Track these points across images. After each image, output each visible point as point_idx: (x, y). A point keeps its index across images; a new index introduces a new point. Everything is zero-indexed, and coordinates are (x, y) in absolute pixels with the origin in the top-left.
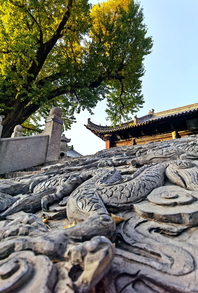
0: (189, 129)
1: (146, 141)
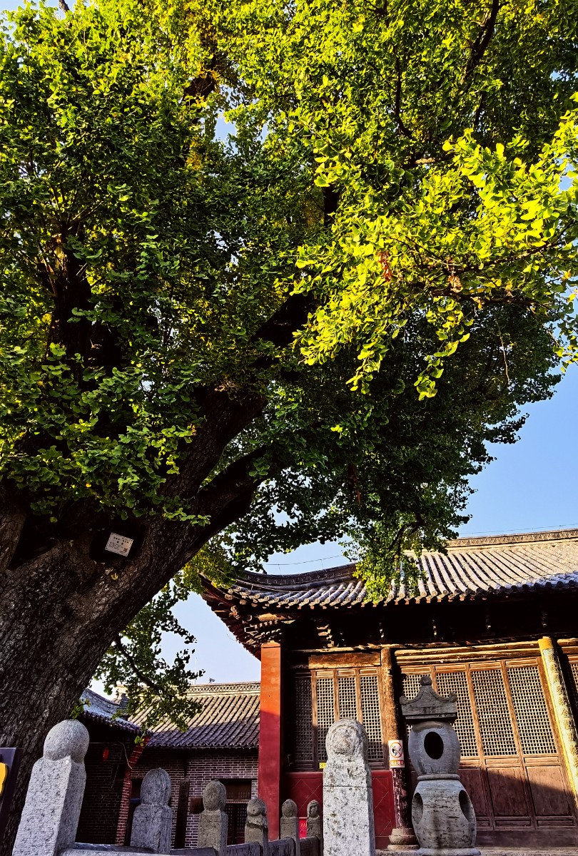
1: (441, 661)
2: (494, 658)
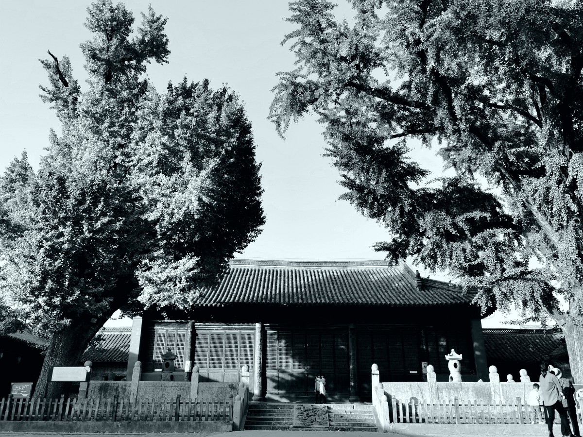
1: (214, 329)
2: (236, 329)
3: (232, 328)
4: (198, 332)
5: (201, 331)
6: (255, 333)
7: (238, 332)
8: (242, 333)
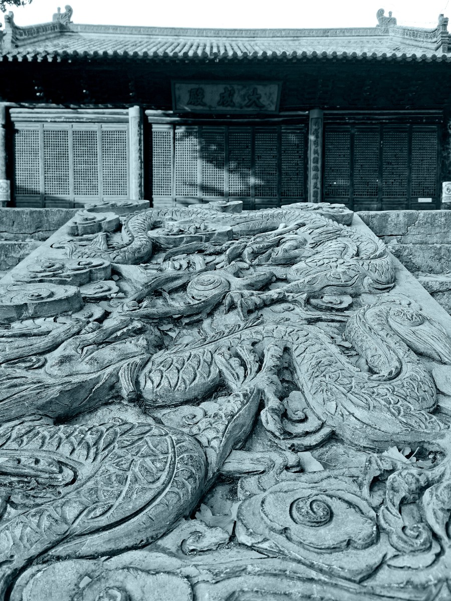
0: (176, 109)
1: (49, 120)
2: (92, 121)
3: (83, 118)
4: (18, 126)
5: (24, 124)
6: (128, 129)
7: (95, 127)
8: (104, 129)
